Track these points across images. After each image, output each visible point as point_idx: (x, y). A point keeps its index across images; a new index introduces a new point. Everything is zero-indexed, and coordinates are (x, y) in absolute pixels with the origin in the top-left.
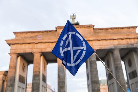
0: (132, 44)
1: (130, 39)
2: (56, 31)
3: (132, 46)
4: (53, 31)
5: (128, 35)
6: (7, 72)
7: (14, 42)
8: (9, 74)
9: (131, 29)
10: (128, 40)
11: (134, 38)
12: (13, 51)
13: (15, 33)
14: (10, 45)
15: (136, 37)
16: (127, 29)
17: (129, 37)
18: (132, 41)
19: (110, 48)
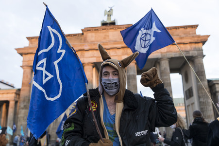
0: (187, 52)
1: (184, 44)
2: (83, 34)
3: (187, 54)
4: (79, 34)
5: (181, 38)
6: (19, 90)
7: (26, 51)
8: (22, 93)
9: (188, 29)
10: (182, 46)
11: (191, 43)
12: (26, 63)
13: (28, 38)
14: (21, 54)
15: (192, 41)
16: (183, 29)
17: (183, 41)
18: (188, 47)
19: (155, 57)
